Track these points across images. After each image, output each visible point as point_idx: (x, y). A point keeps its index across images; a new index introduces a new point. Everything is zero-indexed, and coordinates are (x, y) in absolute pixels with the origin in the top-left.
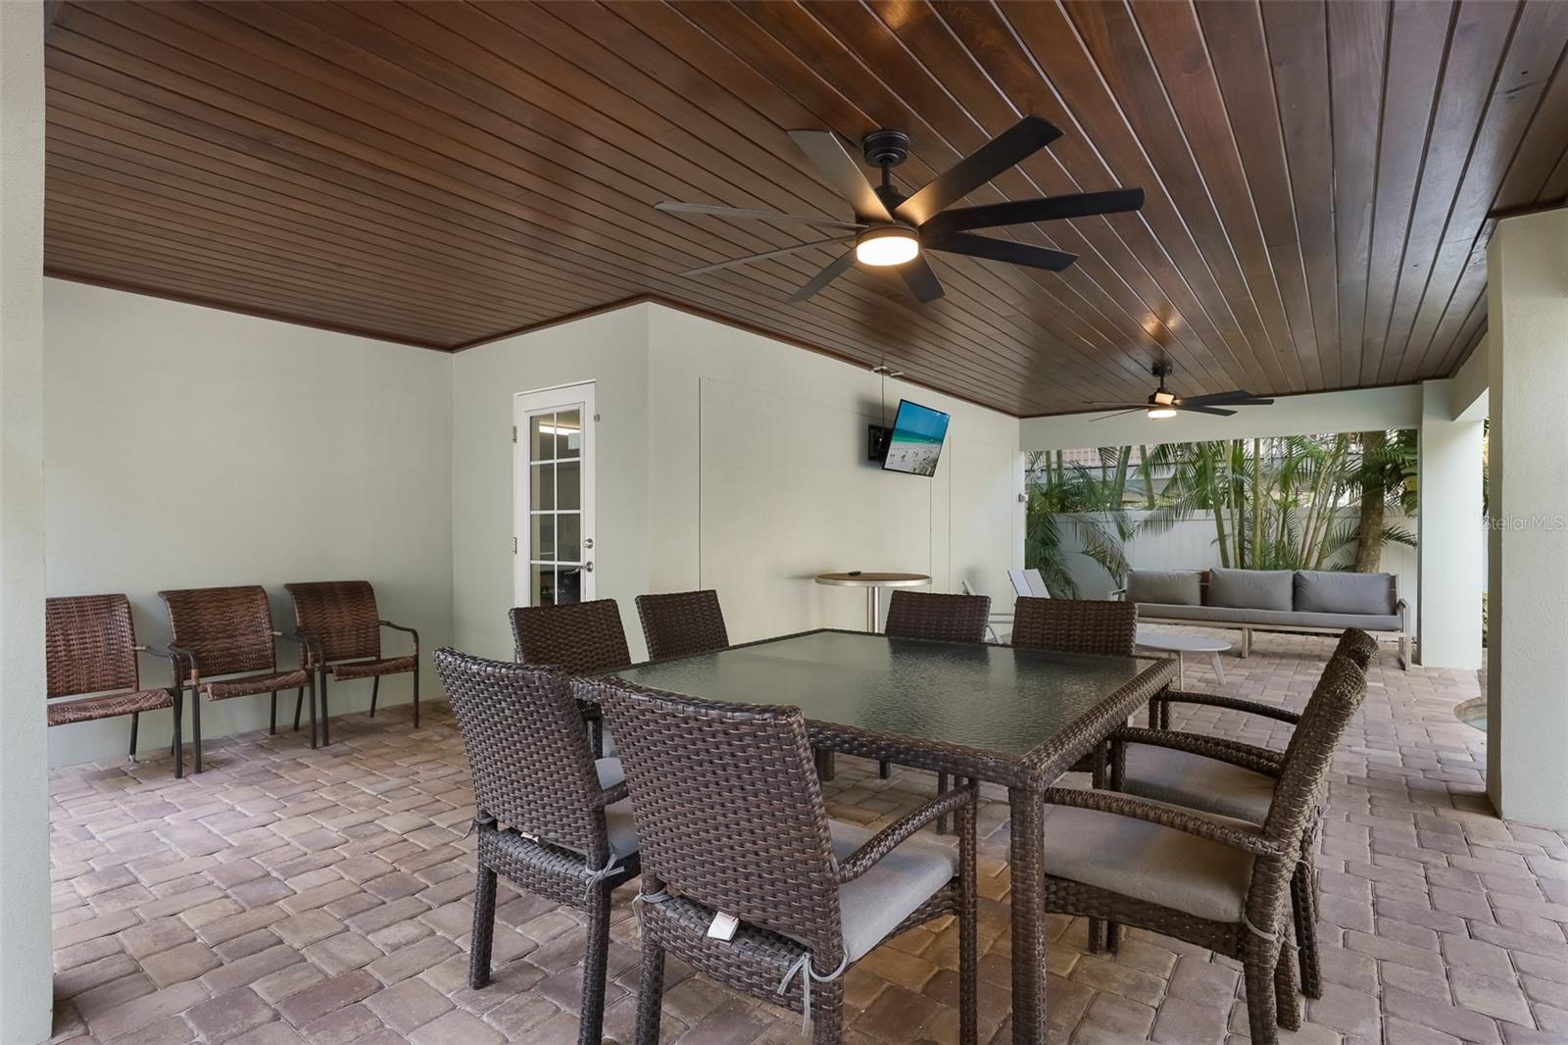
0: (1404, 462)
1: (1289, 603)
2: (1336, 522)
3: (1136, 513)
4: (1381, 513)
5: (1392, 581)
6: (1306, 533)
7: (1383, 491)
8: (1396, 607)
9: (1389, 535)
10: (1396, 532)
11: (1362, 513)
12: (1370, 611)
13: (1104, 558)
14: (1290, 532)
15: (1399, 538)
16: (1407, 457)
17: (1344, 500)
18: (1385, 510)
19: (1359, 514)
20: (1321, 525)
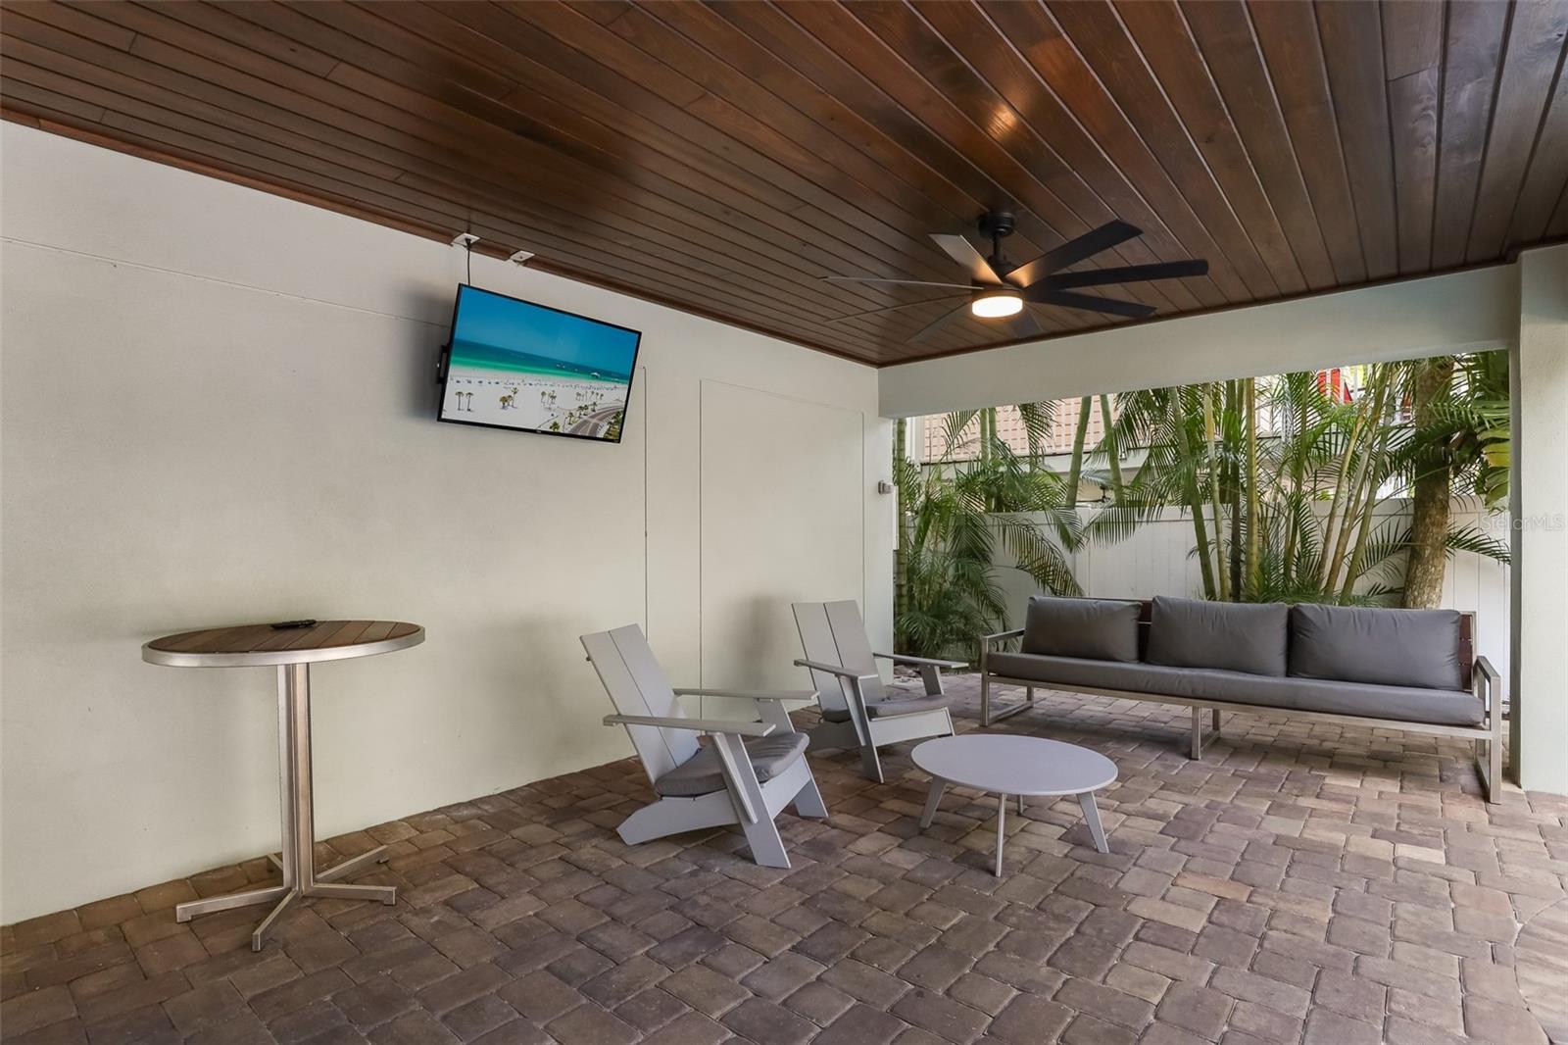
0: (1481, 423)
1: (1278, 661)
2: (1374, 522)
3: (1087, 512)
4: (1444, 508)
5: (1464, 625)
6: (1327, 539)
7: (1447, 473)
8: (1470, 672)
9: (1457, 541)
10: (1469, 537)
11: (1416, 509)
12: (1427, 680)
13: (1046, 574)
14: (1304, 540)
15: (1474, 546)
16: (1486, 415)
17: (1385, 491)
18: (1452, 503)
19: (1411, 509)
20: (1351, 528)
